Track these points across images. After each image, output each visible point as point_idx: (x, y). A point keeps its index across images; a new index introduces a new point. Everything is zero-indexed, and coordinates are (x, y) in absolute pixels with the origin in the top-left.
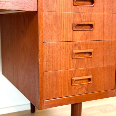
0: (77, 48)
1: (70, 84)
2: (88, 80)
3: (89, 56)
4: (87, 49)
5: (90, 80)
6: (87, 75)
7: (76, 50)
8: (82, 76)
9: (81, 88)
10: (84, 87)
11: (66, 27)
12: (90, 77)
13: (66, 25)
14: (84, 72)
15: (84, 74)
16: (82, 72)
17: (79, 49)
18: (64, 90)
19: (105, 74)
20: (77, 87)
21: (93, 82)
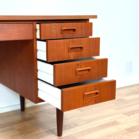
0: (79, 67)
1: (83, 98)
2: (95, 94)
3: (88, 72)
4: (86, 67)
5: (97, 93)
6: (95, 90)
7: (79, 68)
8: (92, 91)
9: (91, 101)
10: (93, 99)
11: (64, 50)
12: (97, 91)
13: (64, 49)
14: (93, 88)
15: (93, 89)
16: (91, 88)
17: (81, 68)
18: (78, 103)
19: (108, 88)
20: (88, 100)
21: (100, 95)
